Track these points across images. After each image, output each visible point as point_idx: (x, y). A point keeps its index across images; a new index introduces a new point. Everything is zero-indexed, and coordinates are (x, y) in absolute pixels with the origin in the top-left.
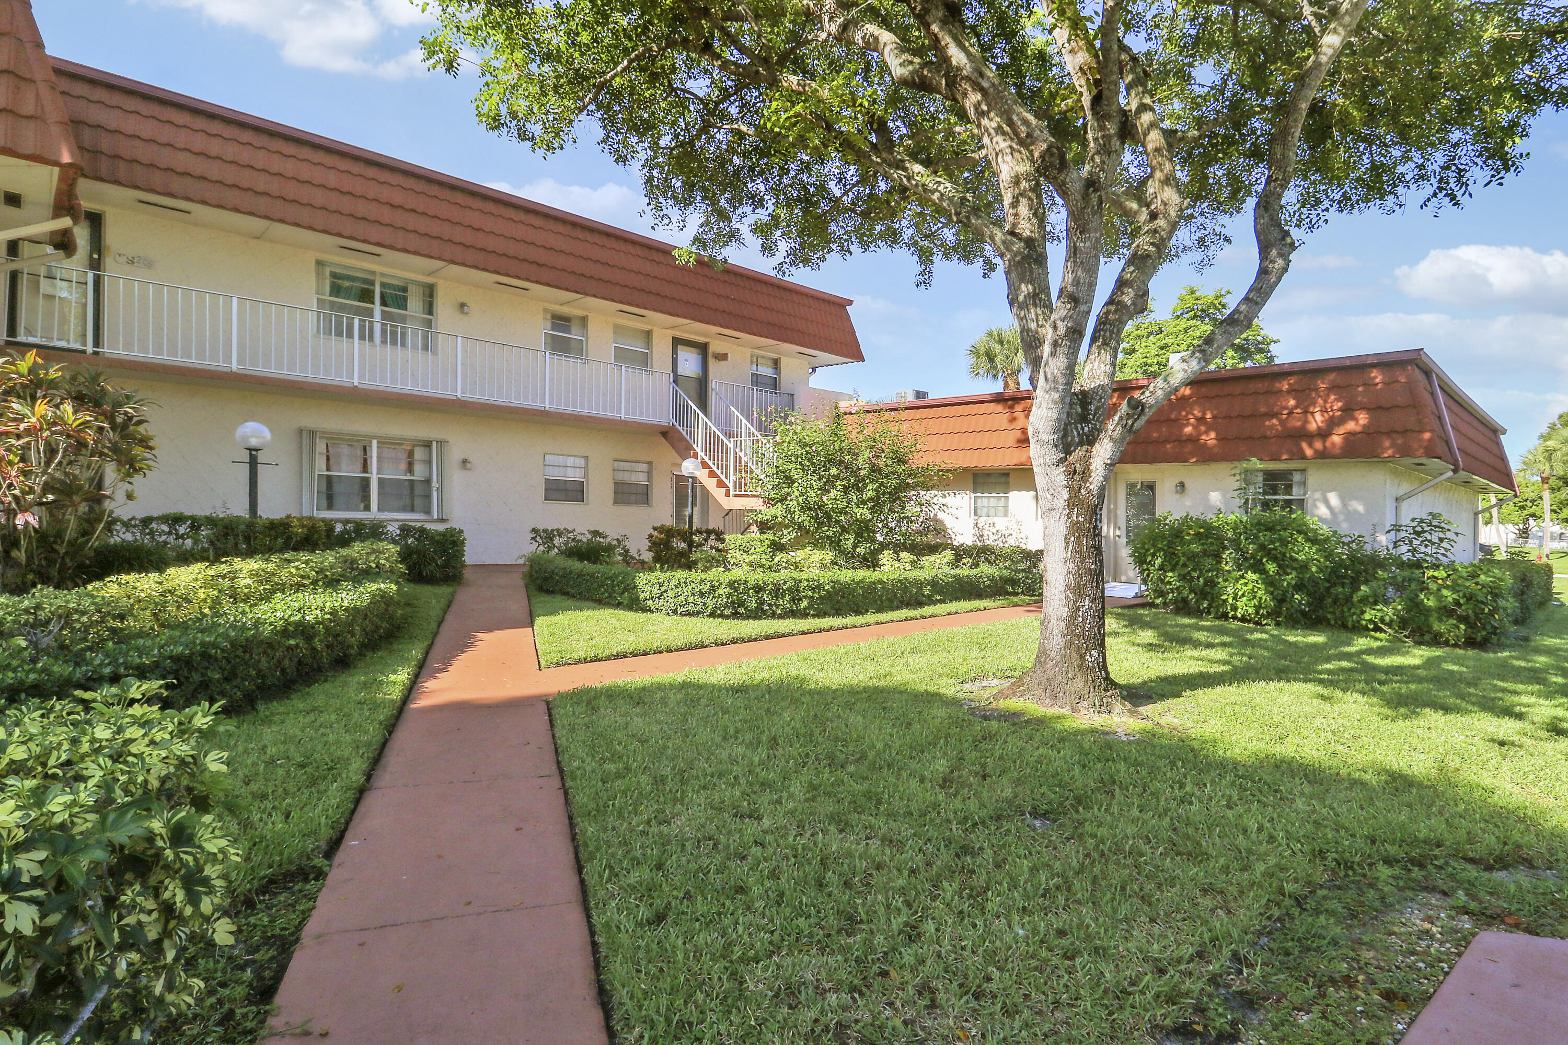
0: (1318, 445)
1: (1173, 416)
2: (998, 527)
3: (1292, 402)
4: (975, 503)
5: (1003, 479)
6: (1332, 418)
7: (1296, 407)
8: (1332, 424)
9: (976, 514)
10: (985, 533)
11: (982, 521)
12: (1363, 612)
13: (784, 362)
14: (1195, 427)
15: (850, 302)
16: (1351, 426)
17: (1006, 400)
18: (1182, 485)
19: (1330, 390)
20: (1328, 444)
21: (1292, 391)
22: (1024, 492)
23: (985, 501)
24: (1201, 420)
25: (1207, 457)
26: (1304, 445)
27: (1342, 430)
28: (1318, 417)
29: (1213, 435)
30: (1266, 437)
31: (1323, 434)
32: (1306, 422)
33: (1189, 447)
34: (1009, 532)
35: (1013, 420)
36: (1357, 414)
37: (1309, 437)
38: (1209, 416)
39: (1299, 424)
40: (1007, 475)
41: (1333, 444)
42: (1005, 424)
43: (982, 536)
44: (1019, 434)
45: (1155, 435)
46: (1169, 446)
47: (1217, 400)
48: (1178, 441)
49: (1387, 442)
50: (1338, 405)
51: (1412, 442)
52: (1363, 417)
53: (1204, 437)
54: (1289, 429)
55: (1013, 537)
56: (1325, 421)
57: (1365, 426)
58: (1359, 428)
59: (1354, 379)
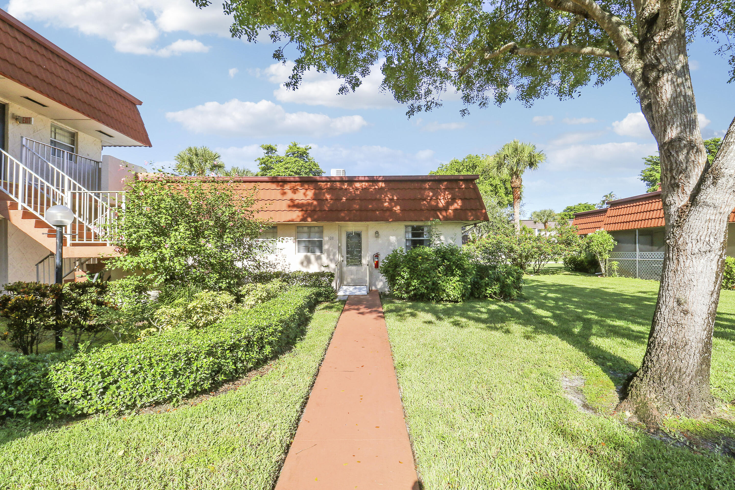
0: (444, 214)
1: (378, 197)
2: (269, 259)
3: (431, 194)
6: (448, 202)
7: (433, 196)
8: (448, 204)
12: (486, 290)
13: (82, 137)
14: (390, 203)
15: (140, 103)
16: (456, 206)
17: (278, 182)
18: (377, 233)
19: (445, 189)
20: (448, 213)
21: (430, 189)
24: (392, 200)
25: (397, 219)
26: (439, 214)
27: (452, 208)
28: (442, 201)
29: (398, 207)
30: (422, 210)
31: (446, 209)
32: (438, 203)
33: (387, 214)
34: (277, 262)
35: (284, 194)
36: (457, 200)
37: (440, 210)
38: (395, 198)
39: (435, 204)
40: (276, 227)
41: (450, 213)
42: (279, 196)
44: (289, 202)
45: (370, 206)
46: (377, 213)
47: (398, 190)
48: (382, 210)
49: (470, 214)
50: (449, 196)
51: (479, 214)
52: (460, 202)
53: (394, 208)
54: (431, 206)
55: (281, 265)
56: (445, 203)
57: (461, 206)
58: (458, 207)
59: (454, 185)
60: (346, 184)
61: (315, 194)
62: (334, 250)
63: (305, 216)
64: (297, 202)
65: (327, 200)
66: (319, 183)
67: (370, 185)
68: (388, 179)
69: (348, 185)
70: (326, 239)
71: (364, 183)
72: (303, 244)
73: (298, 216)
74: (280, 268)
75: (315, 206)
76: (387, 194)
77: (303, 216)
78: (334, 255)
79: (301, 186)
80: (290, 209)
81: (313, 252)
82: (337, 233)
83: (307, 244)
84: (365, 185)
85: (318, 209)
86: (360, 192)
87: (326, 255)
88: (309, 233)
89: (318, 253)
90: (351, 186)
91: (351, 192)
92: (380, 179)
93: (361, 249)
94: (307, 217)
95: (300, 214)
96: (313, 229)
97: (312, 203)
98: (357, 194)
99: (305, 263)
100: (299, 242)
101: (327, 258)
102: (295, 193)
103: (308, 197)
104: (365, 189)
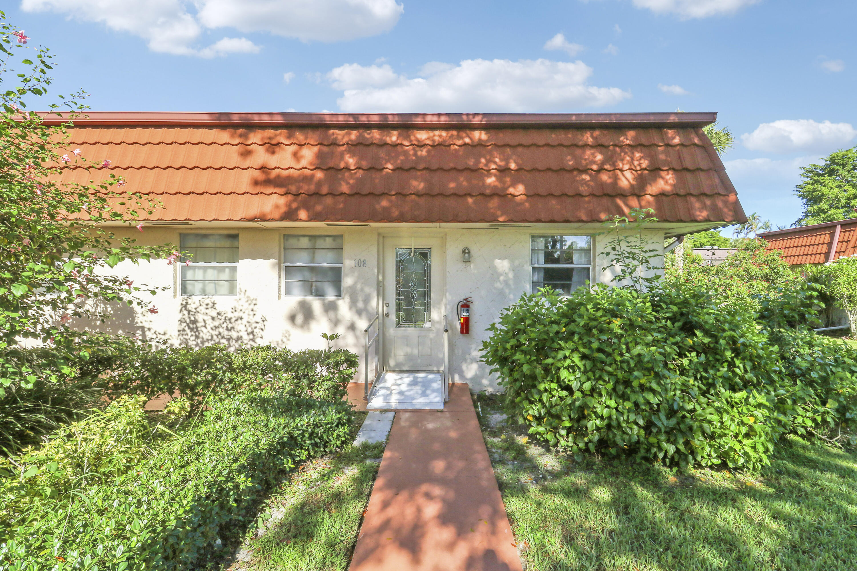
0: (634, 204)
1: (471, 162)
2: (219, 308)
3: (599, 157)
4: (184, 276)
5: (227, 243)
6: (641, 176)
7: (604, 162)
8: (643, 182)
9: (184, 290)
10: (200, 318)
11: (194, 302)
14: (499, 179)
16: (661, 185)
18: (466, 251)
19: (633, 147)
20: (643, 203)
21: (597, 145)
22: (260, 261)
23: (199, 275)
24: (503, 171)
25: (518, 215)
26: (621, 203)
27: (653, 189)
28: (627, 174)
29: (521, 188)
30: (579, 195)
31: (637, 191)
32: (616, 178)
33: (494, 203)
34: (237, 314)
35: (246, 154)
36: (663, 173)
37: (624, 195)
38: (513, 166)
39: (609, 181)
40: (234, 237)
41: (648, 203)
42: (235, 159)
43: (195, 322)
44: (257, 174)
45: (452, 185)
46: (470, 200)
47: (520, 149)
48: (483, 194)
49: (697, 205)
50: (645, 164)
51: (720, 204)
52: (670, 177)
53: (511, 190)
54: (602, 185)
55: (244, 321)
56: (635, 179)
57: (674, 186)
58: (668, 188)
59: (655, 137)
60: (395, 133)
61: (319, 156)
62: (367, 290)
63: (294, 205)
64: (274, 174)
65: (347, 169)
66: (331, 131)
67: (452, 136)
68: (495, 120)
69: (399, 136)
70: (348, 263)
71: (437, 133)
72: (299, 277)
73: (277, 207)
74: (243, 329)
75: (319, 183)
76: (492, 155)
77: (288, 205)
78: (367, 300)
79: (289, 137)
80: (258, 189)
81: (320, 294)
82: (374, 250)
83: (308, 275)
84: (439, 135)
85: (325, 190)
86: (428, 152)
87: (347, 299)
88: (313, 250)
89: (331, 297)
90: (407, 137)
91: (406, 153)
92: (476, 120)
93: (429, 287)
94: (297, 209)
95: (282, 201)
96: (320, 243)
97: (313, 176)
98: (422, 158)
99: (300, 319)
100: (288, 271)
101: (350, 308)
102: (273, 153)
103: (304, 163)
104: (440, 144)
